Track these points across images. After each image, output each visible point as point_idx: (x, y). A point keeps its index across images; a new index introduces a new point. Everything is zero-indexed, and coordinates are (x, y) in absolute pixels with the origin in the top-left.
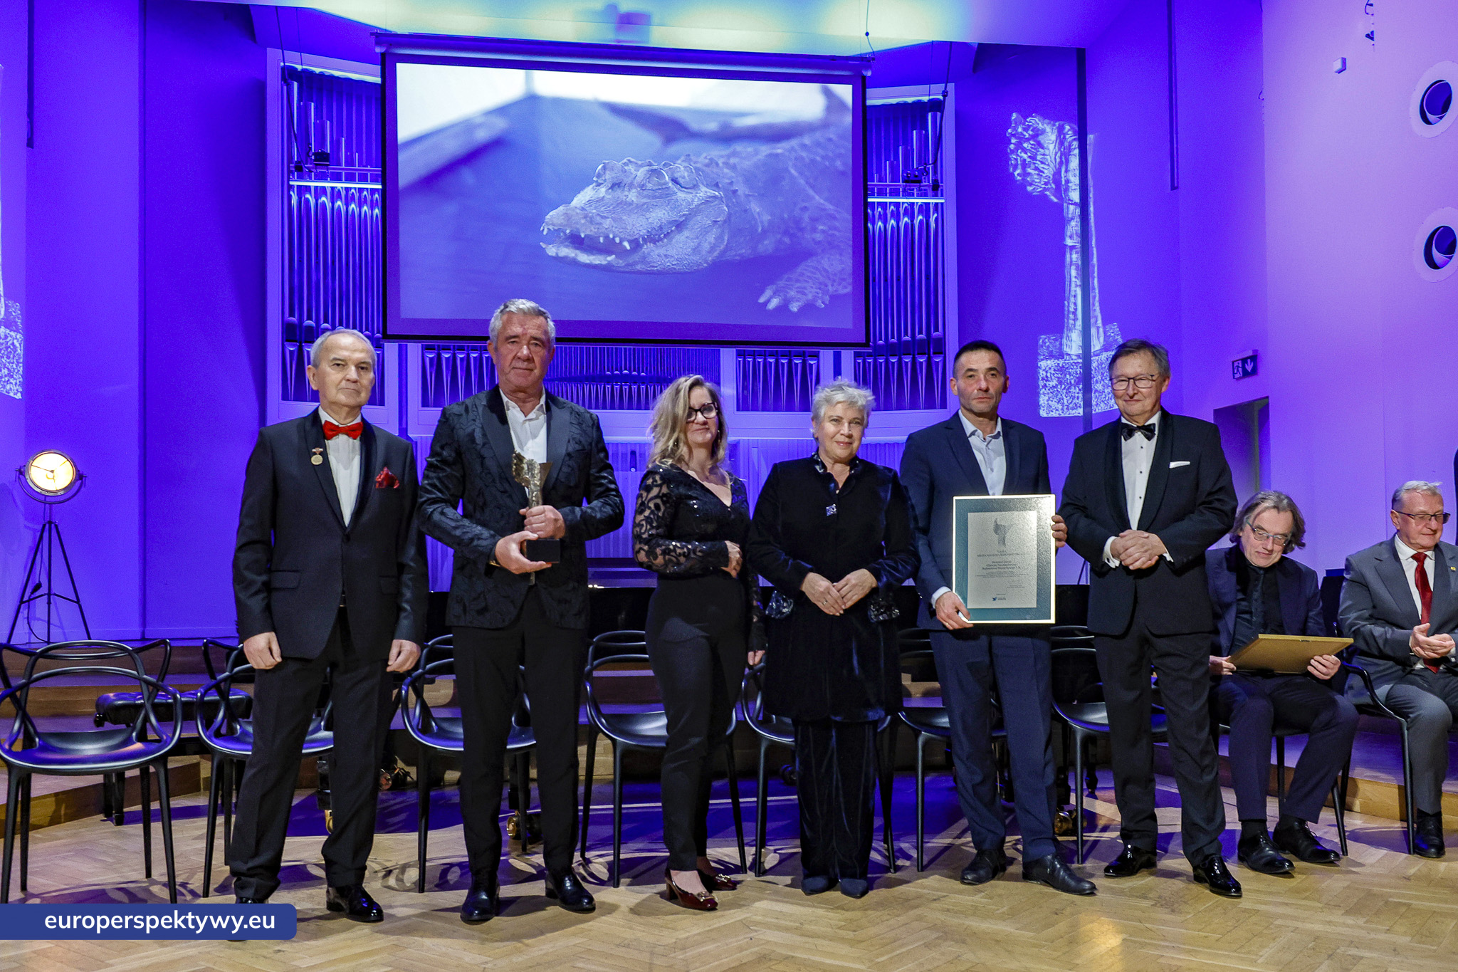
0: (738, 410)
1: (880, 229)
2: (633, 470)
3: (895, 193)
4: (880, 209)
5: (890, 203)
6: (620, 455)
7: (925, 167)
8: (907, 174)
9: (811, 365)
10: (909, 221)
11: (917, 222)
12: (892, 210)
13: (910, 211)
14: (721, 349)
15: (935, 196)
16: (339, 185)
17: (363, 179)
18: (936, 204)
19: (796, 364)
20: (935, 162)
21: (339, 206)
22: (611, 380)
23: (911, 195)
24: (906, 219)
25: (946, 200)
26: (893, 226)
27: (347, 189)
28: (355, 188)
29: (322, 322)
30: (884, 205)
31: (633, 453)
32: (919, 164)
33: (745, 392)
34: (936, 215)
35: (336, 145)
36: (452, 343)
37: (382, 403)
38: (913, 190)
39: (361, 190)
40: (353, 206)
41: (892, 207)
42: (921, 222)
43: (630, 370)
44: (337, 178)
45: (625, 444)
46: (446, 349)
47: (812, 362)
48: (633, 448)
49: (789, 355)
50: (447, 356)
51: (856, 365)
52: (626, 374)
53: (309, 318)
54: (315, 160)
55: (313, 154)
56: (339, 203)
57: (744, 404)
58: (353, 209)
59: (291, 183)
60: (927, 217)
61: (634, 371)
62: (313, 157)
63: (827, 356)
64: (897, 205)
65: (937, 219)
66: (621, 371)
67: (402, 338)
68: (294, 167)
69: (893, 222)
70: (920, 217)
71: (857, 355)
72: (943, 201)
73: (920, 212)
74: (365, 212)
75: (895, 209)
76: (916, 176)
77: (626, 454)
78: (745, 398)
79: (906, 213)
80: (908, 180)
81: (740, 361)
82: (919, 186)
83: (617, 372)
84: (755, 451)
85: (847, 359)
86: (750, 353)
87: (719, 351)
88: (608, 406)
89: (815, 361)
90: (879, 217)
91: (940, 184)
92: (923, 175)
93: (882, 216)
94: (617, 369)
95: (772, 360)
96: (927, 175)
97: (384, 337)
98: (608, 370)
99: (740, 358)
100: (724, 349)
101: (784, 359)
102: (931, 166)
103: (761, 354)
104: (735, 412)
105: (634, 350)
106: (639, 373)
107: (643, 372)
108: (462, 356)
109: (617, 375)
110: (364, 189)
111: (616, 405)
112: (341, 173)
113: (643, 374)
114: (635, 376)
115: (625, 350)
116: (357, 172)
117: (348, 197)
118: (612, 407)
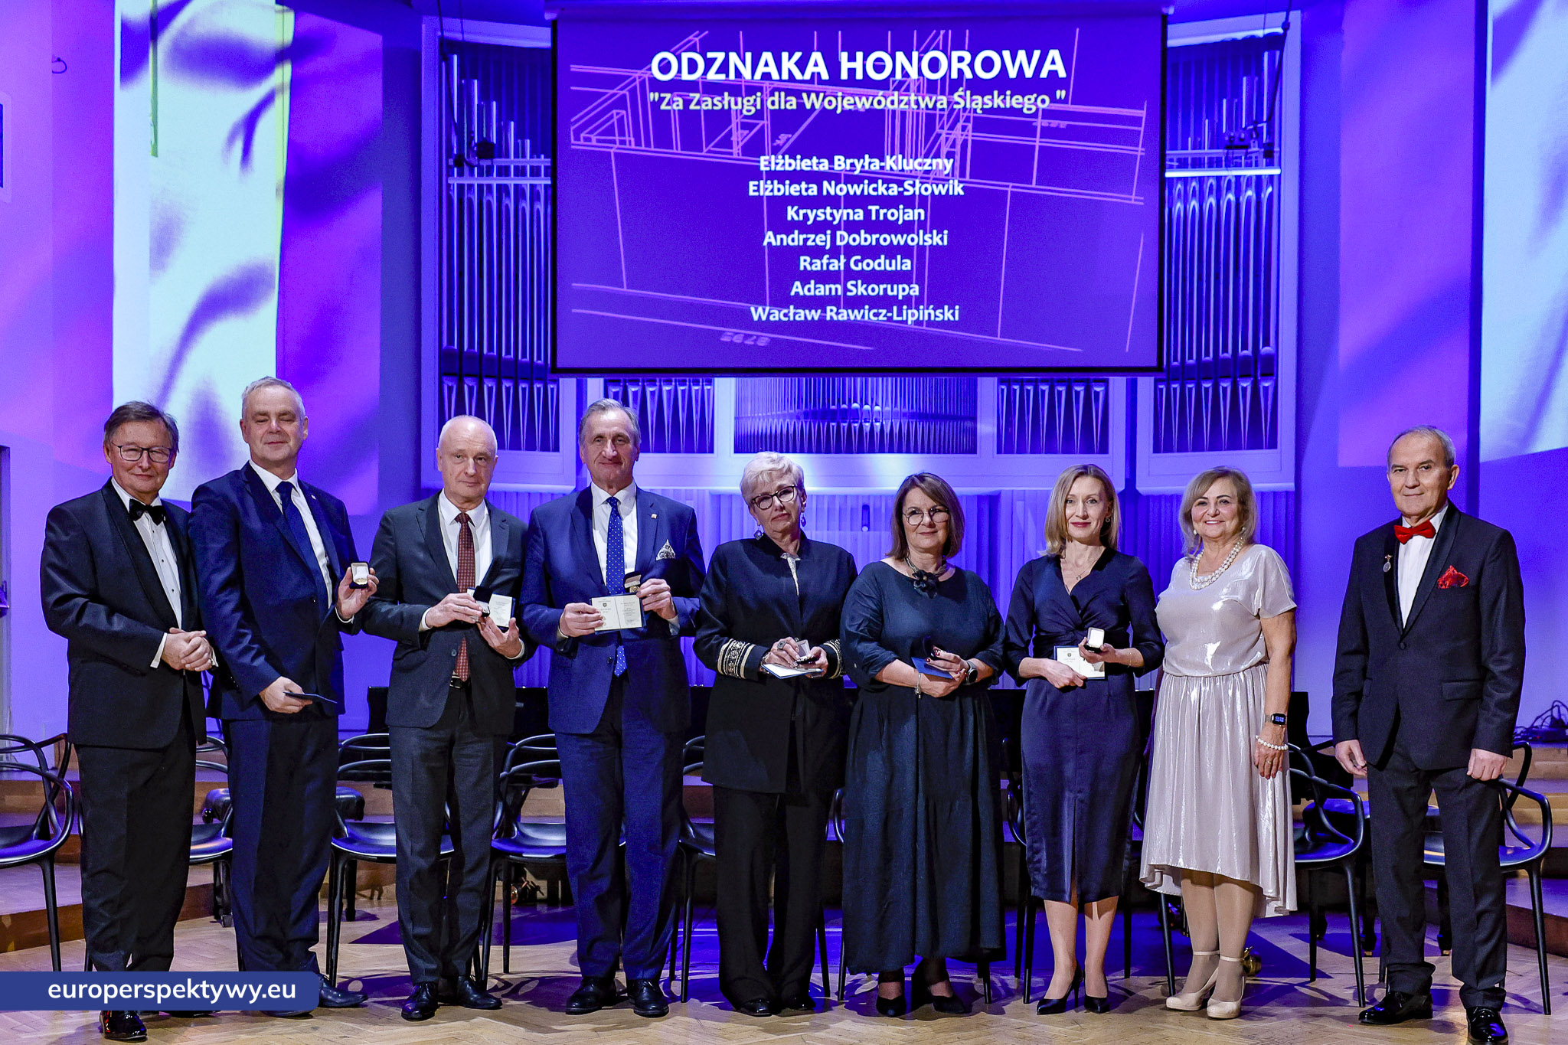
0: (999, 452)
1: (1194, 207)
2: (865, 529)
3: (1215, 163)
4: (1194, 184)
5: (1208, 177)
6: (848, 507)
7: (1255, 129)
8: (1230, 137)
9: (1099, 392)
10: (1233, 199)
11: (1243, 200)
12: (1211, 185)
13: (1238, 184)
14: (979, 379)
15: (1270, 164)
17: (537, 173)
18: (1271, 177)
19: (1077, 393)
20: (1270, 121)
21: (507, 206)
22: (839, 415)
23: (1238, 165)
24: (1231, 196)
25: (1286, 169)
26: (1211, 206)
27: (517, 186)
28: (526, 185)
29: (486, 350)
30: (1201, 180)
31: (866, 508)
32: (1247, 125)
33: (1011, 428)
34: (1270, 190)
36: (641, 375)
38: (1240, 158)
39: (532, 187)
40: (523, 205)
41: (1212, 181)
42: (1250, 200)
43: (860, 404)
44: (505, 172)
45: (856, 496)
46: (635, 383)
47: (1098, 389)
48: (866, 503)
49: (1068, 383)
50: (635, 391)
51: (1157, 394)
52: (856, 409)
53: (471, 345)
57: (1007, 445)
59: (450, 181)
60: (1259, 191)
61: (866, 404)
63: (1118, 383)
64: (1219, 179)
65: (1271, 194)
66: (850, 404)
67: (582, 373)
69: (1212, 200)
70: (1250, 193)
71: (1157, 382)
72: (1276, 172)
73: (1248, 185)
74: (538, 211)
75: (1214, 183)
76: (1240, 139)
77: (857, 509)
78: (1009, 436)
79: (1228, 189)
80: (1231, 145)
81: (1003, 390)
82: (1247, 153)
83: (845, 406)
84: (1019, 505)
85: (1146, 386)
86: (1016, 382)
87: (976, 381)
88: (833, 448)
89: (1103, 388)
90: (1194, 195)
91: (1276, 149)
92: (1252, 137)
93: (1197, 193)
94: (844, 403)
95: (1045, 388)
96: (1256, 138)
97: (554, 372)
98: (833, 404)
99: (1003, 387)
100: (985, 378)
101: (1062, 385)
102: (1265, 125)
103: (1029, 382)
104: (995, 454)
105: (866, 380)
106: (872, 406)
107: (877, 405)
108: (653, 389)
109: (845, 410)
110: (536, 185)
111: (843, 447)
112: (509, 167)
113: (877, 408)
114: (867, 409)
115: (855, 381)
116: (528, 165)
117: (518, 195)
118: (838, 451)
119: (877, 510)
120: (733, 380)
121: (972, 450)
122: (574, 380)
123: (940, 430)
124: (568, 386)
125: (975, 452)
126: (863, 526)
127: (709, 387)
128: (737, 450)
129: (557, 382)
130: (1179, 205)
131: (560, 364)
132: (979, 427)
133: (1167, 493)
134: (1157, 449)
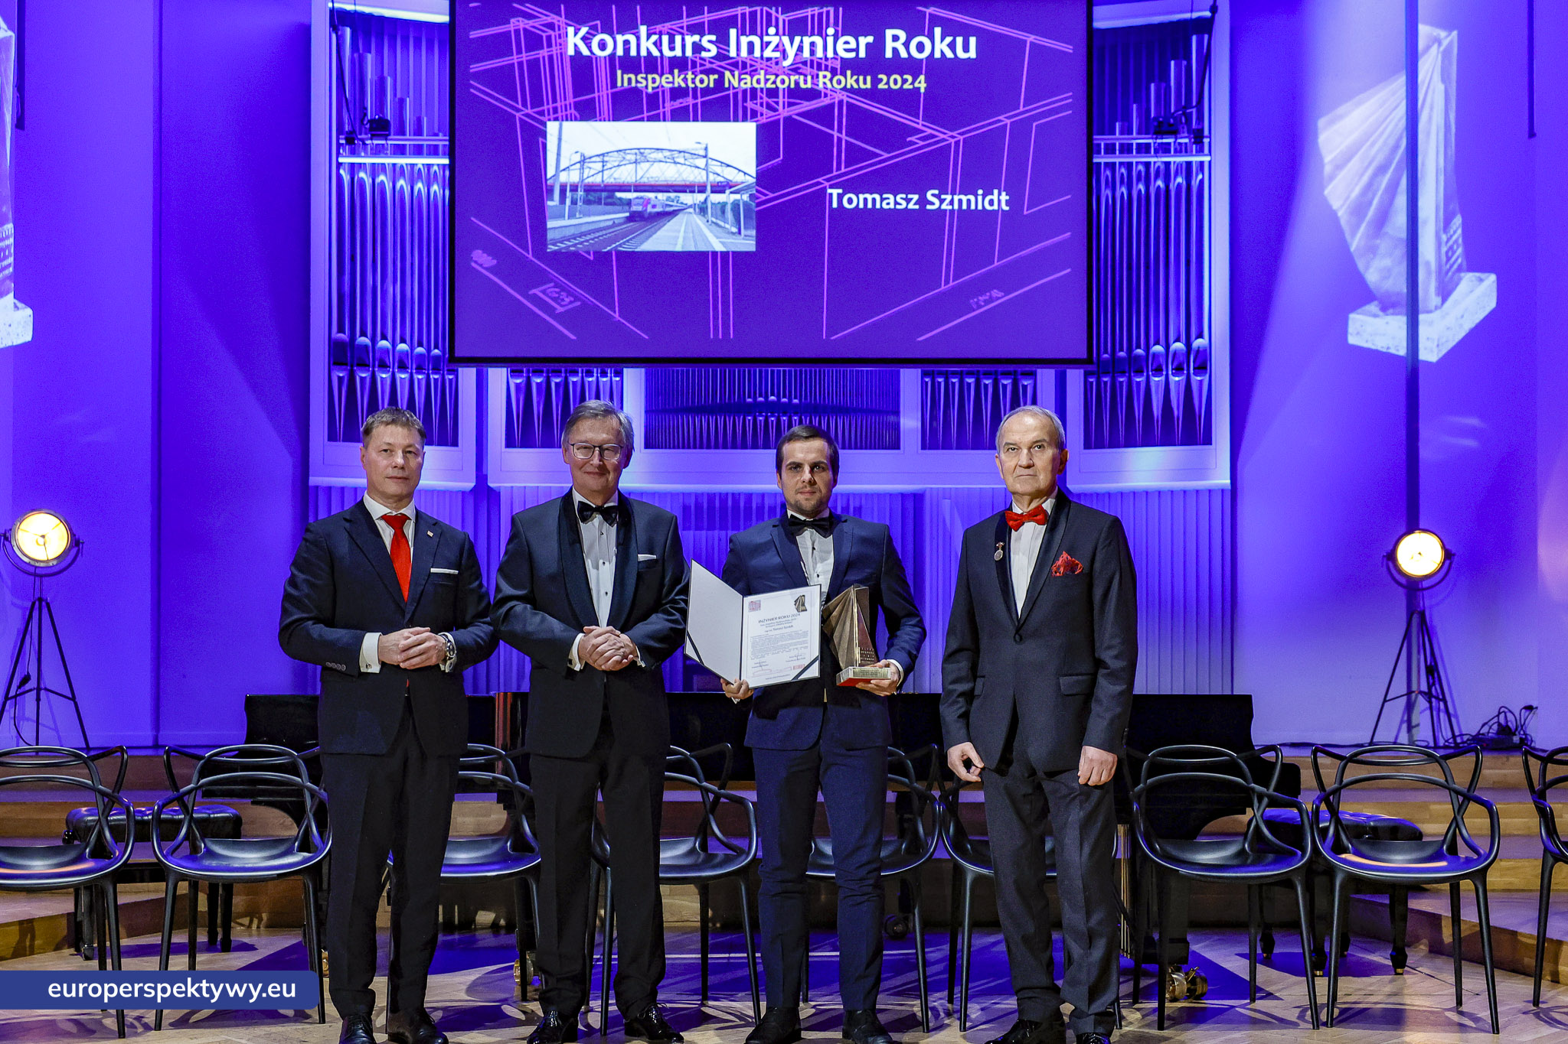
0: (923, 447)
1: (1123, 194)
3: (1143, 150)
5: (1137, 163)
6: (767, 507)
7: (1185, 114)
8: (1159, 122)
9: (1025, 387)
10: (1163, 186)
11: (1173, 187)
12: (1140, 172)
13: (1165, 172)
14: (902, 370)
15: (1200, 152)
16: (402, 161)
17: (434, 151)
18: (1201, 163)
19: (1005, 386)
21: (402, 187)
22: (754, 409)
23: (1166, 152)
24: (1158, 183)
25: (1215, 157)
26: (1140, 191)
27: (413, 166)
28: (423, 164)
29: (379, 338)
30: (1128, 165)
32: (1178, 109)
33: (935, 424)
34: (1200, 177)
35: (399, 108)
36: (546, 365)
37: (455, 444)
38: (1169, 145)
39: (429, 166)
40: (419, 185)
41: (1140, 167)
42: (1180, 186)
43: (778, 397)
44: (400, 151)
46: (538, 373)
47: (1026, 383)
49: (995, 375)
50: (539, 380)
51: (1087, 386)
52: (773, 402)
53: (363, 334)
54: (371, 129)
55: (371, 121)
56: (401, 182)
57: (931, 440)
58: (419, 190)
59: (341, 160)
60: (1188, 179)
61: (784, 397)
62: (368, 126)
63: (1047, 375)
64: (1147, 165)
65: (1202, 182)
66: (766, 397)
67: (482, 363)
68: (346, 139)
69: (1140, 187)
70: (1179, 179)
71: (1087, 375)
72: (1206, 159)
73: (1178, 173)
74: (435, 192)
75: (1143, 170)
76: (1169, 124)
78: (935, 431)
79: (1158, 174)
80: (1159, 132)
81: (927, 383)
82: (1176, 140)
83: (761, 399)
84: (946, 504)
85: (1075, 378)
86: (941, 374)
87: (899, 372)
88: (749, 443)
89: (1029, 382)
90: (1122, 181)
91: (1206, 135)
92: (1181, 124)
93: (1126, 179)
94: (761, 395)
95: (971, 380)
96: (1186, 124)
97: (454, 361)
98: (749, 398)
99: (927, 380)
100: (906, 370)
101: (988, 379)
102: (1194, 110)
103: (954, 374)
104: (920, 451)
105: (784, 371)
106: (790, 399)
107: (795, 398)
108: (558, 380)
109: (761, 402)
110: (433, 165)
111: (761, 442)
112: (404, 145)
113: (796, 401)
114: (785, 402)
115: (772, 372)
116: (425, 143)
117: (414, 175)
118: (755, 446)
120: (643, 370)
121: (896, 445)
123: (862, 424)
124: (468, 376)
125: (898, 448)
127: (618, 379)
128: (647, 445)
130: (1107, 192)
131: (458, 353)
132: (903, 421)
133: (1099, 491)
134: (1087, 445)
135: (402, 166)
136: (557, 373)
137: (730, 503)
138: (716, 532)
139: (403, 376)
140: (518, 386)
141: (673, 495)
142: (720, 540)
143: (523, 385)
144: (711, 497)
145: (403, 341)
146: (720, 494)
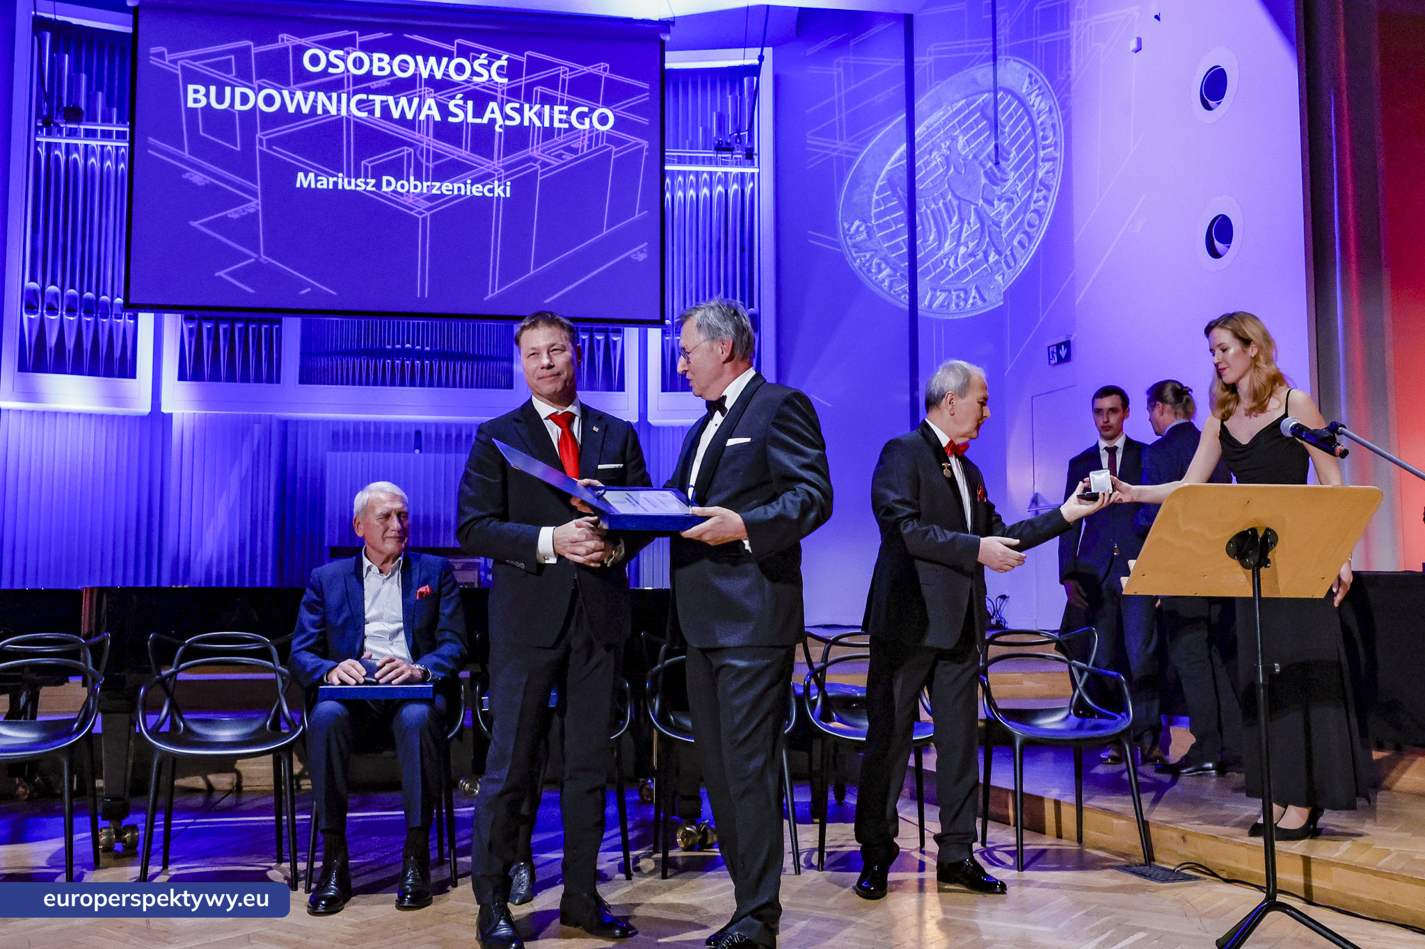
1: (692, 197)
2: (417, 451)
3: (707, 161)
4: (692, 177)
5: (703, 172)
6: (403, 433)
7: (739, 136)
8: (719, 141)
9: (615, 343)
10: (723, 191)
11: (731, 192)
12: (705, 179)
13: (725, 180)
15: (753, 164)
16: (93, 143)
17: (121, 136)
18: (753, 174)
19: (599, 341)
20: (751, 132)
21: (93, 164)
22: (394, 354)
23: (725, 164)
24: (720, 188)
25: (764, 169)
26: (705, 195)
27: (103, 147)
28: (112, 146)
29: (68, 287)
30: (697, 174)
31: (418, 433)
32: (733, 131)
34: (751, 184)
35: (91, 99)
36: (214, 314)
37: (133, 376)
38: (727, 158)
39: (118, 148)
40: (109, 163)
41: (705, 175)
42: (736, 191)
43: (413, 345)
44: (90, 134)
45: (408, 424)
46: (208, 320)
47: (615, 339)
48: (418, 428)
49: (591, 333)
50: (208, 326)
51: (664, 343)
52: (408, 349)
53: (54, 283)
54: (66, 115)
55: (66, 109)
56: (92, 160)
58: (108, 167)
59: (39, 139)
60: (743, 186)
61: (418, 345)
62: (63, 113)
63: (632, 334)
64: (711, 174)
65: (753, 189)
66: (403, 345)
67: (158, 309)
68: (43, 123)
69: (705, 191)
70: (735, 186)
71: (664, 333)
72: (756, 171)
73: (735, 181)
74: (122, 169)
75: (708, 178)
76: (727, 143)
77: (410, 434)
79: (719, 182)
80: (719, 148)
82: (732, 155)
83: (398, 346)
85: (655, 336)
88: (388, 382)
89: (618, 338)
90: (691, 186)
91: (756, 151)
92: (736, 142)
93: (694, 185)
94: (398, 344)
96: (740, 143)
97: (133, 308)
98: (389, 344)
101: (585, 335)
102: (747, 133)
105: (418, 323)
106: (423, 347)
107: (427, 346)
108: (225, 326)
109: (398, 349)
110: (121, 147)
111: (398, 381)
112: (96, 130)
113: (428, 348)
114: (418, 350)
115: (408, 324)
116: (115, 129)
117: (104, 156)
118: (393, 384)
119: (428, 436)
120: (299, 319)
121: (509, 386)
122: (153, 315)
123: (482, 368)
124: (146, 321)
125: (511, 387)
126: (415, 449)
127: (277, 326)
128: (301, 382)
129: (135, 318)
130: (680, 194)
131: (132, 300)
132: (515, 366)
133: (674, 425)
134: (664, 389)
135: (93, 147)
136: (225, 320)
137: (372, 430)
138: (360, 453)
139: (89, 319)
140: (191, 331)
141: (326, 423)
142: (363, 460)
143: (195, 330)
144: (356, 424)
145: (89, 290)
146: (364, 422)
